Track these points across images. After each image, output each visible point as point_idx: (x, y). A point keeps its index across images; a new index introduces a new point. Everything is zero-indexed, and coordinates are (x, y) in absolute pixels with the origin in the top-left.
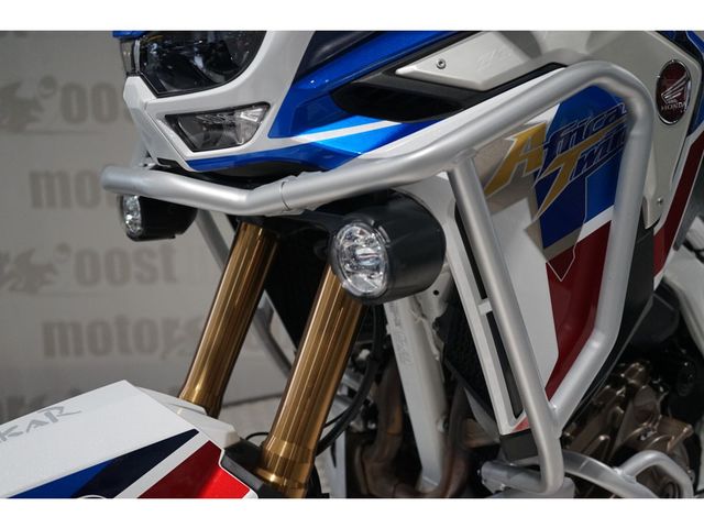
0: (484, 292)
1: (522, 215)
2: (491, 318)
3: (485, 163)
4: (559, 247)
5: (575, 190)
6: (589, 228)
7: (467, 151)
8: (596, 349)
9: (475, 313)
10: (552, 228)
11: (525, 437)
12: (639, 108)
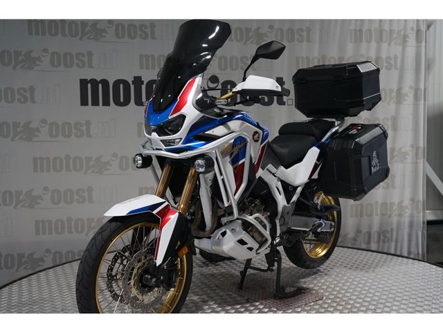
0: (221, 174)
1: (228, 159)
2: (223, 180)
3: (221, 149)
4: (235, 166)
5: (238, 155)
6: (241, 162)
7: (218, 147)
8: (243, 186)
9: (219, 179)
10: (234, 162)
11: (230, 206)
12: (248, 140)
